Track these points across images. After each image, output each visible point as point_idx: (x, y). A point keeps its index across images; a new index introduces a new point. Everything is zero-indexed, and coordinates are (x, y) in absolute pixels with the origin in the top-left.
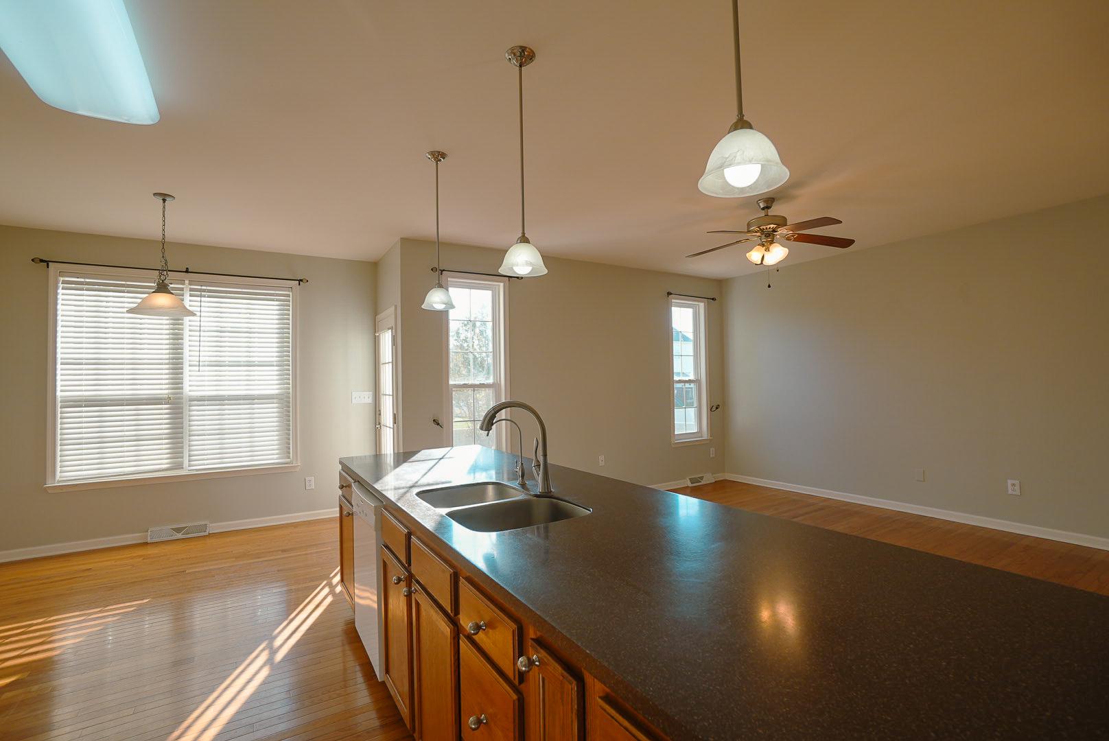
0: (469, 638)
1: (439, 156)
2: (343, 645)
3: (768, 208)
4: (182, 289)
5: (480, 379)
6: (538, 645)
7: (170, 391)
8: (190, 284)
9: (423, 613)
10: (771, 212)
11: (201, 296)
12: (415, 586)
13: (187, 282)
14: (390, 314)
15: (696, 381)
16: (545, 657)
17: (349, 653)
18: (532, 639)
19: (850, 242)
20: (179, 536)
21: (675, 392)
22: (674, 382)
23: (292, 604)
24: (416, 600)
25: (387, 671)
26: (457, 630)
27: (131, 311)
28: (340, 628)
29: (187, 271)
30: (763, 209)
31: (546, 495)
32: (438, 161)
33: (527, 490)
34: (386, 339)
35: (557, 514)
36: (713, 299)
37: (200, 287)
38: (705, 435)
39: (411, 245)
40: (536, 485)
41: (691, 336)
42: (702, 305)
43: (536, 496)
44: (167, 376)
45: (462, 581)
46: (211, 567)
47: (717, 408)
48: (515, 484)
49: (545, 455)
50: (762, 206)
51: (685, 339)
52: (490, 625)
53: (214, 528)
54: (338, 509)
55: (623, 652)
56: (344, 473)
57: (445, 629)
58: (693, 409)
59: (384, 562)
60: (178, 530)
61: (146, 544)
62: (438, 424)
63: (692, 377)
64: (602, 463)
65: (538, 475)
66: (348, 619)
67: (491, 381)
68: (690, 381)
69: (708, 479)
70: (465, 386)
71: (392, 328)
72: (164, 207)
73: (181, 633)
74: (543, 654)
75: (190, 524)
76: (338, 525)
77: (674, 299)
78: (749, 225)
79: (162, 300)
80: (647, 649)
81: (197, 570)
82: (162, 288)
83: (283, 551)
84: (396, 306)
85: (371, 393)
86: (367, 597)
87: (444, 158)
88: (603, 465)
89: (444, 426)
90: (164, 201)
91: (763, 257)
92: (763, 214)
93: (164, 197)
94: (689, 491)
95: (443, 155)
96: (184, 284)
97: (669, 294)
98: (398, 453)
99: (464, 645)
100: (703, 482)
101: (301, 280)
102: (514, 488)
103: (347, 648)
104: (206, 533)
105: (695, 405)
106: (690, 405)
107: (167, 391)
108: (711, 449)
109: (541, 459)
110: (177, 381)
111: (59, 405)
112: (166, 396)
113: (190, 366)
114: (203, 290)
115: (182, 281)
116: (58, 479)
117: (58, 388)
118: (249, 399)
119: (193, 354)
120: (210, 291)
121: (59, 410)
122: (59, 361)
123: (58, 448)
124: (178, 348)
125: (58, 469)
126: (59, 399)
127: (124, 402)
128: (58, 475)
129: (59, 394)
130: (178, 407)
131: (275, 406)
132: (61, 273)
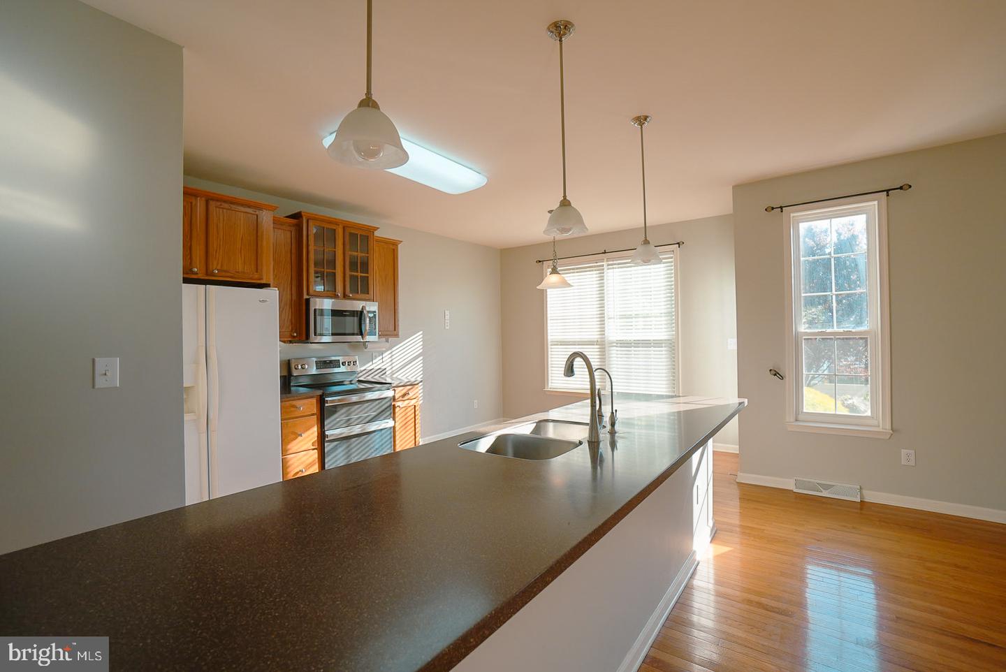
1: (641, 120)
4: (603, 266)
8: (607, 261)
11: (614, 268)
13: (605, 260)
29: (605, 253)
32: (641, 125)
37: (613, 262)
44: (597, 326)
95: (646, 118)
96: (604, 262)
101: (680, 243)
110: (602, 331)
111: (549, 344)
112: (596, 340)
113: (609, 318)
114: (615, 264)
115: (602, 260)
116: (549, 387)
117: (549, 334)
118: (646, 344)
119: (610, 310)
120: (619, 264)
121: (549, 347)
122: (549, 319)
123: (550, 369)
124: (602, 307)
125: (550, 381)
126: (549, 341)
127: (577, 343)
128: (550, 384)
129: (549, 337)
130: (602, 345)
131: (664, 349)
132: (548, 267)
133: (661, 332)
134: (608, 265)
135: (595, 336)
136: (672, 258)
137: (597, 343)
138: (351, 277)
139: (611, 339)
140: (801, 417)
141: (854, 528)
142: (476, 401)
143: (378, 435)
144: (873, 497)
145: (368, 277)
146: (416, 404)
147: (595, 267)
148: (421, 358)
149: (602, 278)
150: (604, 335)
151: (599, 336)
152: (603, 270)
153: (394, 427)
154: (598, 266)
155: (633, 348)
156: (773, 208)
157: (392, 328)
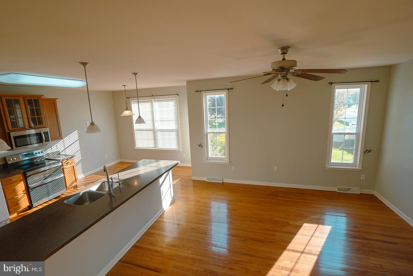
11: (156, 102)
21: (334, 140)
22: (332, 134)
29: (152, 96)
30: (282, 54)
32: (135, 75)
38: (358, 167)
42: (366, 86)
44: (151, 124)
47: (369, 152)
63: (355, 131)
67: (224, 131)
69: (355, 191)
97: (331, 83)
100: (349, 192)
101: (178, 95)
105: (354, 148)
110: (154, 125)
111: (135, 130)
113: (156, 121)
114: (156, 100)
115: (152, 99)
116: (136, 147)
119: (156, 118)
120: (158, 100)
122: (134, 121)
123: (136, 140)
124: (153, 117)
125: (136, 145)
126: (135, 129)
127: (145, 130)
128: (136, 146)
129: (135, 128)
130: (154, 131)
131: (175, 132)
132: (132, 100)
133: (173, 126)
134: (154, 101)
135: (151, 127)
136: (175, 99)
137: (152, 130)
138: (32, 118)
139: (157, 129)
140: (208, 158)
141: (214, 193)
142: (106, 155)
143: (50, 184)
144: (226, 181)
145: (41, 117)
146: (74, 165)
147: (149, 101)
148: (78, 141)
149: (152, 106)
150: (154, 127)
151: (152, 128)
152: (152, 102)
153: (64, 176)
154: (150, 101)
155: (165, 132)
156: (198, 91)
157: (58, 135)
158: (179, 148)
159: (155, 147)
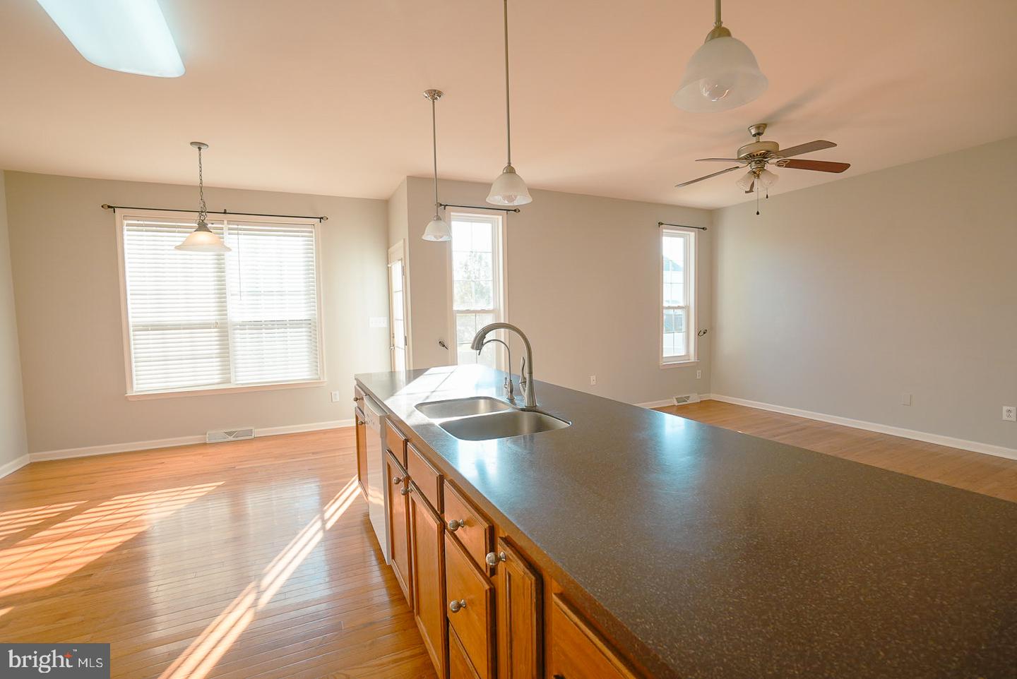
0: (452, 533)
1: (435, 94)
2: (362, 533)
3: (759, 134)
4: (222, 229)
5: (481, 305)
6: (506, 544)
7: (217, 317)
8: (228, 224)
9: (418, 510)
10: (762, 138)
11: (238, 234)
12: (411, 487)
13: (226, 222)
14: (400, 247)
15: (686, 308)
16: (511, 555)
17: (366, 540)
18: (501, 538)
19: (846, 166)
20: (231, 438)
21: (665, 317)
22: (663, 308)
23: (327, 497)
24: (412, 499)
25: (393, 557)
26: (443, 527)
27: (178, 248)
28: (359, 519)
29: (225, 213)
30: (755, 135)
31: (531, 409)
32: (434, 99)
33: (515, 404)
34: (397, 269)
35: (540, 426)
36: (703, 229)
37: (236, 227)
38: (693, 358)
39: (416, 181)
40: (522, 400)
41: (681, 264)
42: (692, 234)
43: (523, 410)
44: (214, 305)
45: (446, 482)
46: (255, 465)
47: (704, 333)
48: (504, 399)
49: (531, 373)
50: (753, 132)
51: (676, 268)
52: (467, 523)
53: (258, 432)
54: (355, 420)
55: (578, 554)
56: (358, 388)
57: (433, 524)
58: (681, 334)
59: (389, 465)
60: (230, 434)
61: (205, 444)
62: (444, 346)
63: (682, 304)
64: (593, 383)
65: (524, 391)
66: (365, 512)
67: (491, 307)
68: (679, 307)
69: (694, 398)
70: (468, 311)
71: (401, 260)
72: (200, 155)
73: (238, 516)
74: (509, 552)
75: (239, 429)
76: (355, 433)
77: (665, 229)
78: (739, 152)
79: (203, 237)
80: (601, 553)
81: (244, 467)
82: (202, 227)
83: (313, 453)
84: (404, 240)
85: (386, 318)
86: (377, 497)
87: (440, 96)
88: (594, 384)
89: (449, 348)
90: (200, 149)
91: (753, 183)
92: (754, 140)
93: (200, 146)
94: (675, 409)
95: (439, 94)
96: (223, 224)
97: (660, 224)
98: (409, 371)
99: (448, 539)
100: (689, 402)
101: (322, 218)
102: (503, 403)
103: (365, 535)
104: (253, 437)
105: (683, 330)
106: (680, 331)
107: (215, 317)
108: (698, 371)
109: (527, 376)
110: (222, 309)
111: (131, 329)
112: (214, 321)
113: (232, 295)
114: (239, 229)
115: (222, 222)
116: (135, 389)
117: (130, 315)
118: (282, 324)
119: (232, 285)
120: (245, 230)
121: (131, 333)
122: (129, 293)
123: (134, 365)
125: (135, 382)
127: (182, 327)
128: (135, 385)
129: (131, 320)
130: (224, 330)
131: (304, 330)
132: (125, 217)
133: (299, 310)
134: (229, 229)
135: (212, 317)
136: (311, 232)
137: (216, 325)
139: (235, 320)
150: (225, 315)
152: (223, 234)
155: (264, 330)
156: (441, 205)
158: (317, 377)
159: (228, 381)
